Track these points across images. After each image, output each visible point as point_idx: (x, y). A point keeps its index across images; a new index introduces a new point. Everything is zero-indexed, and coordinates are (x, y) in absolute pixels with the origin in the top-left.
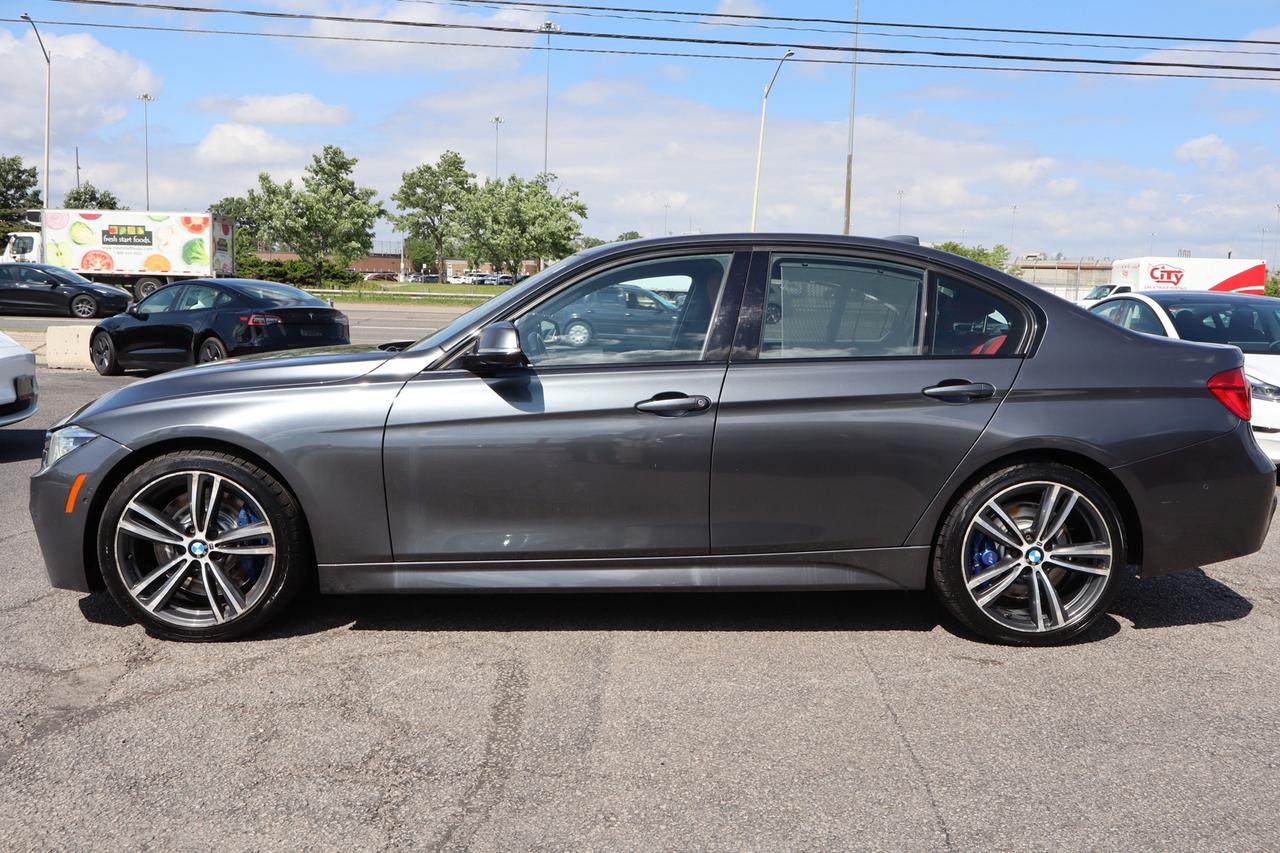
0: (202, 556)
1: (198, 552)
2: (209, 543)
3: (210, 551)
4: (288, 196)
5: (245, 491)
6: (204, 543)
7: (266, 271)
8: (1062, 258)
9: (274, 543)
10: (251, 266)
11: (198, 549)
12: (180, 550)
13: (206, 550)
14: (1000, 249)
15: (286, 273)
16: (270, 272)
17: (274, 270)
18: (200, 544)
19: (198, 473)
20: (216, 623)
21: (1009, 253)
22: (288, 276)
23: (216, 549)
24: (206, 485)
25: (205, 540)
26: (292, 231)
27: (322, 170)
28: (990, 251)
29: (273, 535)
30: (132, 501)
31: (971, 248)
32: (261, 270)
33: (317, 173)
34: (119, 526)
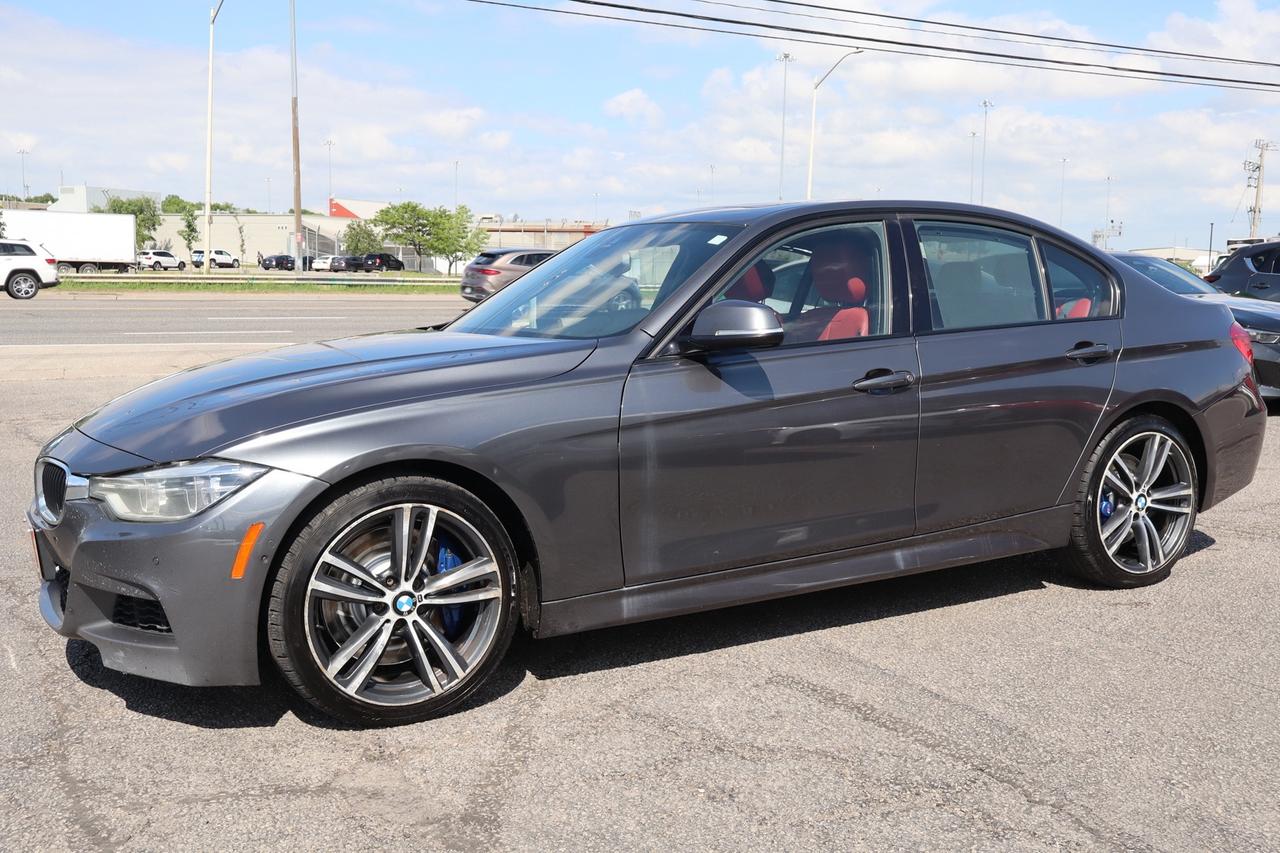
0: (410, 612)
1: (405, 608)
2: (416, 594)
3: (418, 604)
5: (465, 521)
6: (411, 595)
8: (519, 220)
9: (500, 583)
11: (405, 604)
12: (382, 609)
13: (415, 604)
14: (463, 209)
18: (407, 597)
19: (410, 505)
20: (433, 695)
21: (472, 216)
23: (425, 602)
24: (419, 521)
25: (412, 591)
28: (453, 212)
29: (498, 573)
30: (326, 552)
31: (432, 209)
34: (310, 588)
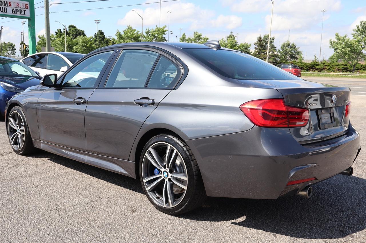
4: (344, 40)
7: (341, 67)
10: (336, 66)
15: (348, 68)
16: (342, 68)
17: (344, 67)
22: (349, 69)
26: (345, 54)
27: (359, 30)
32: (339, 67)
33: (357, 32)
